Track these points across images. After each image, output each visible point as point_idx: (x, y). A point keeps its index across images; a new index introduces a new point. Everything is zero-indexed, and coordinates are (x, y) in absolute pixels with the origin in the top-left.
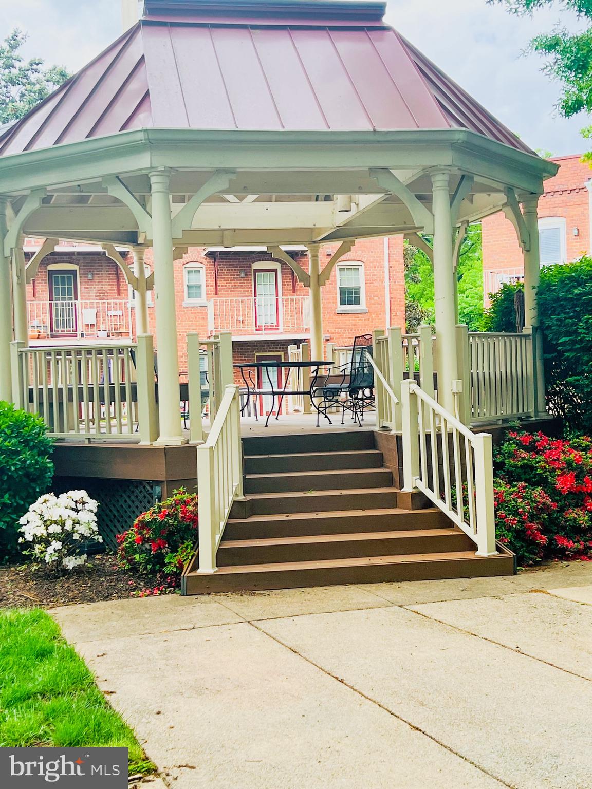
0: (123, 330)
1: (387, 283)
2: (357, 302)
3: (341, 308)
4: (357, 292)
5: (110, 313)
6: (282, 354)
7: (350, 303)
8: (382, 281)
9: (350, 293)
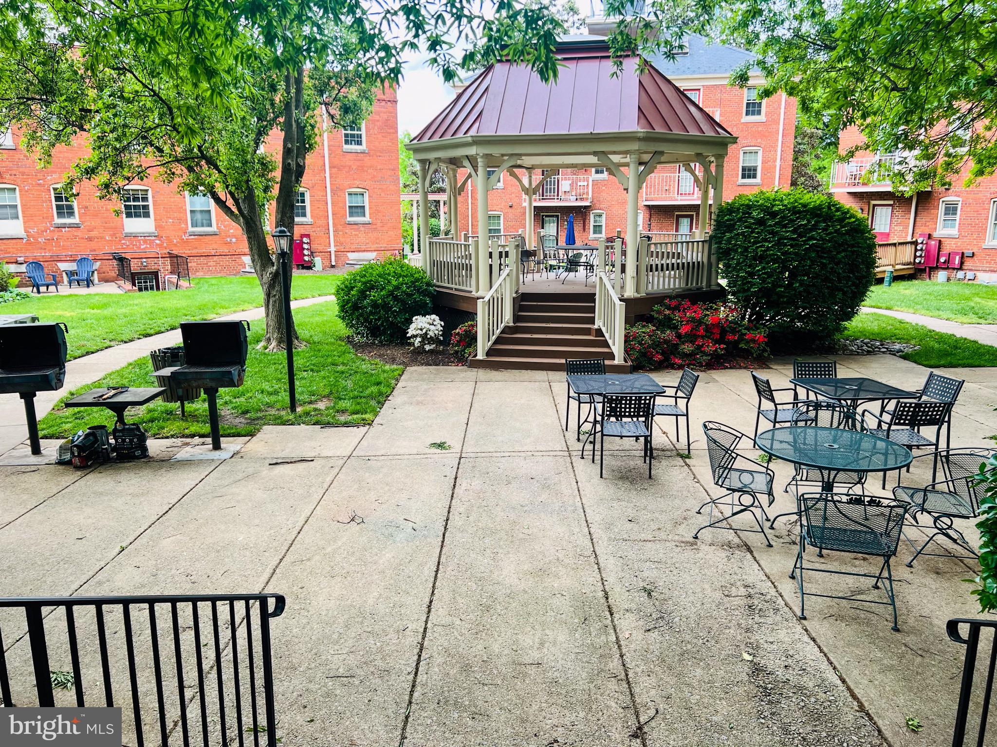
0: (585, 196)
1: (778, 163)
2: (755, 177)
3: (741, 181)
4: (755, 170)
5: (579, 184)
6: (694, 213)
7: (749, 177)
8: (775, 161)
9: (749, 170)
